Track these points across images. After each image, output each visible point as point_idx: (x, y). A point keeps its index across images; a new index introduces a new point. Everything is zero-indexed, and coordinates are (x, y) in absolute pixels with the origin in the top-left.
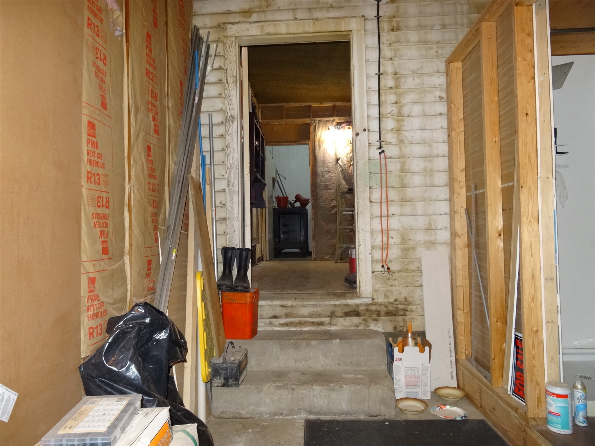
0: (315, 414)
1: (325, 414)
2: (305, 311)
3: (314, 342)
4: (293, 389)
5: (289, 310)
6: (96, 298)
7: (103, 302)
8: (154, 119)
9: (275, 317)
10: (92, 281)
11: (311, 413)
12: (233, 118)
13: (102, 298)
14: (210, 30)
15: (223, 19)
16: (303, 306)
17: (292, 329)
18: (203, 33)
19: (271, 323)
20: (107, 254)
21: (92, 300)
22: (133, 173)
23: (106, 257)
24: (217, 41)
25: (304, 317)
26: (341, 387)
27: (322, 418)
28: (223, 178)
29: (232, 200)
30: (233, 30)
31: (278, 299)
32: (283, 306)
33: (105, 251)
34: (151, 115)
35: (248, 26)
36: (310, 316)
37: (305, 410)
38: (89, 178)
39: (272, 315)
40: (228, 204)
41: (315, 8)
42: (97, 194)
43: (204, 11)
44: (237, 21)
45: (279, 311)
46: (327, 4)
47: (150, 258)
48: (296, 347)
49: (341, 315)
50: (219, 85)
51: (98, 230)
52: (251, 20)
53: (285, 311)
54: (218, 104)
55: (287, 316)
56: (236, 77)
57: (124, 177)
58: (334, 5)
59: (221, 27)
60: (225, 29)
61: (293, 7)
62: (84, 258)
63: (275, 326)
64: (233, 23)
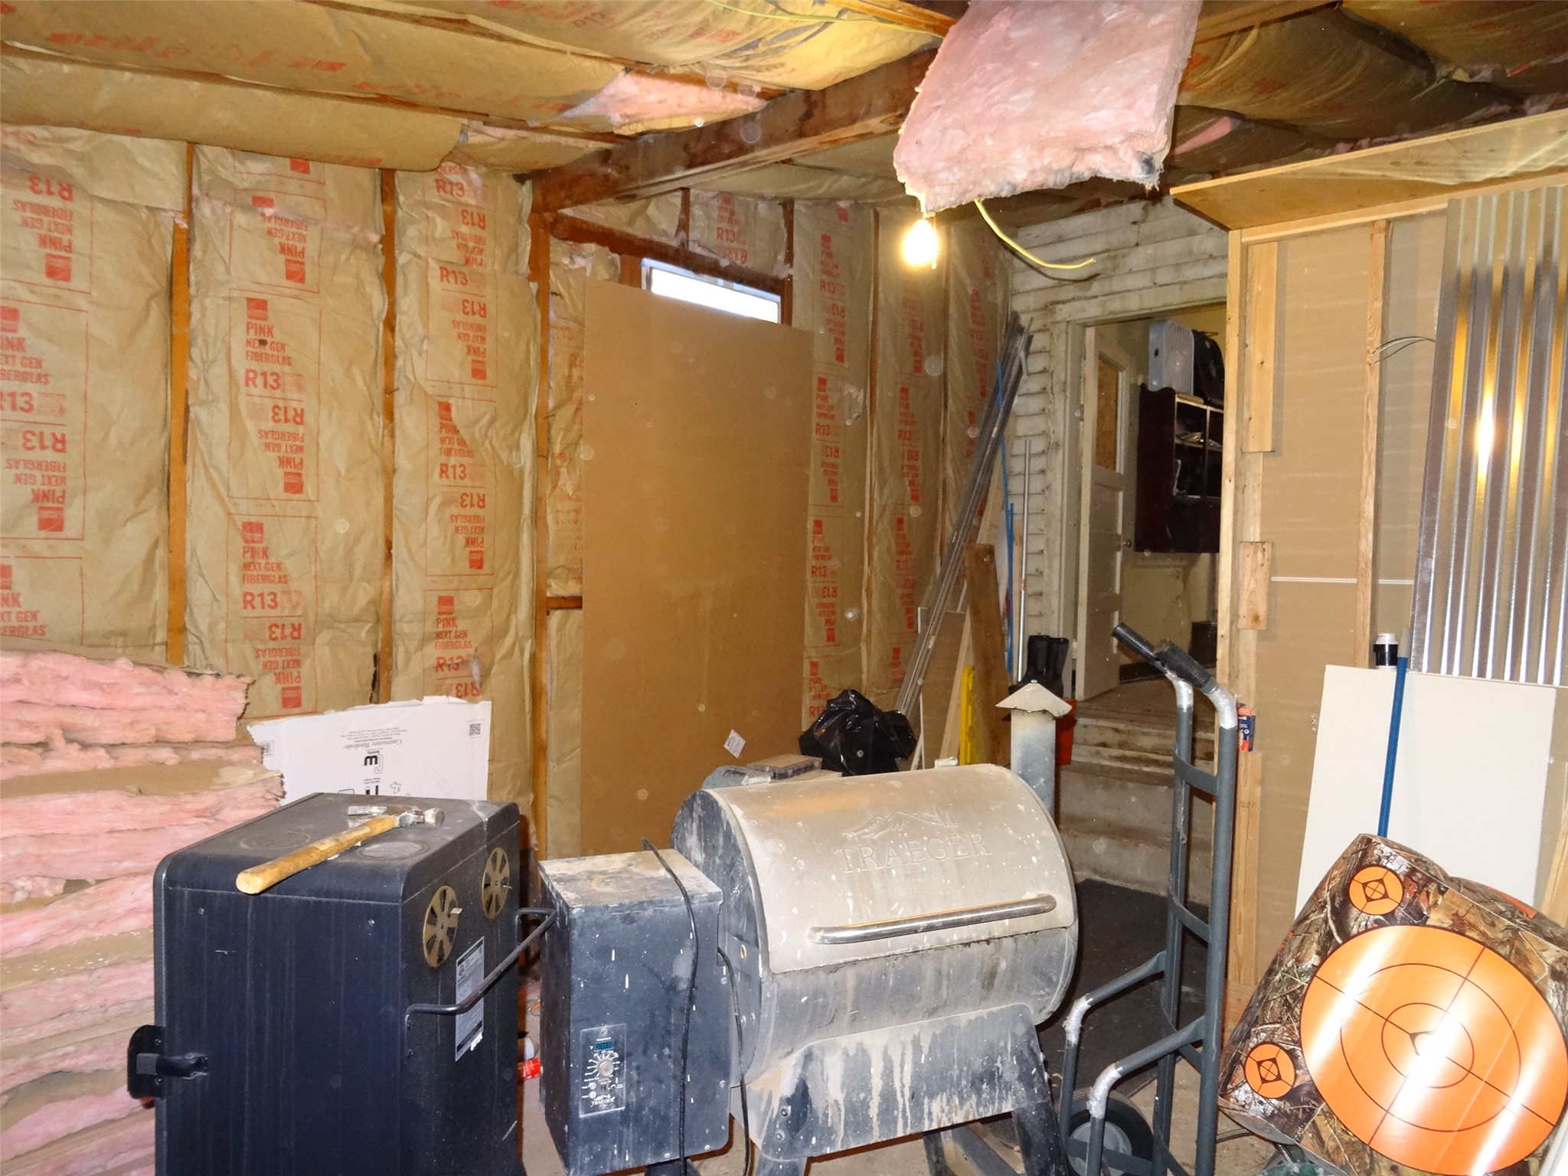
0: (1102, 875)
1: (1114, 877)
2: (1147, 742)
3: (1130, 785)
4: (1075, 836)
5: (1124, 737)
6: (818, 681)
7: (826, 687)
8: (912, 483)
9: (1104, 745)
10: (814, 665)
11: (1095, 871)
12: (1057, 444)
13: (825, 682)
14: (1034, 315)
15: (1053, 297)
16: (1145, 734)
17: (1127, 766)
18: (1024, 320)
19: (1098, 753)
20: (833, 640)
21: (815, 682)
22: (876, 554)
23: (830, 643)
24: (1043, 330)
25: (1145, 751)
26: (1137, 845)
27: (1109, 881)
28: (1040, 533)
29: (1050, 567)
30: (1064, 312)
31: (1107, 718)
32: (1116, 730)
33: (831, 638)
34: (906, 481)
35: (1082, 303)
36: (1154, 751)
37: (1088, 867)
38: (813, 573)
39: (1099, 741)
40: (1046, 572)
41: (1186, 263)
42: (822, 585)
43: (1028, 287)
44: (1071, 296)
45: (1111, 737)
46: (1204, 253)
47: (896, 646)
48: (1107, 787)
49: (1202, 755)
50: (1042, 396)
51: (823, 619)
52: (1089, 293)
53: (1117, 738)
54: (1040, 424)
55: (1122, 745)
56: (1065, 383)
57: (862, 558)
58: (1214, 255)
59: (1048, 308)
60: (1053, 313)
61: (1151, 265)
62: (807, 642)
63: (1105, 759)
64: (1063, 302)
